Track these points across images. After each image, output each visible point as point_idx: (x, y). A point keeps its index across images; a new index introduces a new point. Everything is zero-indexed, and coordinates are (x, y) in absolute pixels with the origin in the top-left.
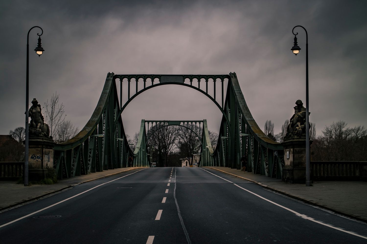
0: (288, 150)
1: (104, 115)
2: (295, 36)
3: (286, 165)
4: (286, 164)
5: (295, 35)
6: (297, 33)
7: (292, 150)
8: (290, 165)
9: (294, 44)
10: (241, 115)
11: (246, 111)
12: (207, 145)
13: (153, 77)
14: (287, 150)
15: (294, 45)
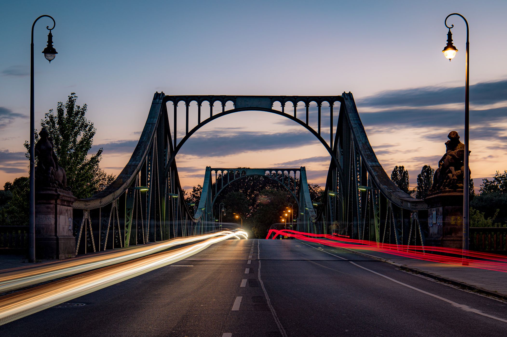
0: (435, 210)
1: (148, 157)
2: (450, 30)
3: (431, 234)
4: (431, 231)
5: (450, 28)
6: (453, 25)
7: (441, 209)
8: (438, 233)
9: (447, 42)
10: (359, 158)
11: (368, 152)
12: (306, 207)
13: (224, 99)
14: (433, 209)
15: (447, 44)
